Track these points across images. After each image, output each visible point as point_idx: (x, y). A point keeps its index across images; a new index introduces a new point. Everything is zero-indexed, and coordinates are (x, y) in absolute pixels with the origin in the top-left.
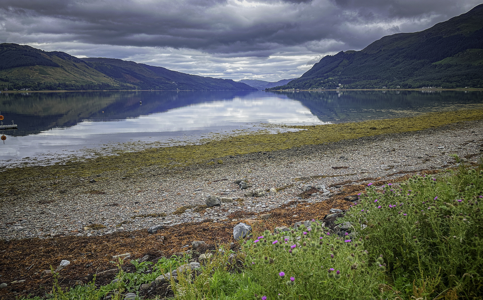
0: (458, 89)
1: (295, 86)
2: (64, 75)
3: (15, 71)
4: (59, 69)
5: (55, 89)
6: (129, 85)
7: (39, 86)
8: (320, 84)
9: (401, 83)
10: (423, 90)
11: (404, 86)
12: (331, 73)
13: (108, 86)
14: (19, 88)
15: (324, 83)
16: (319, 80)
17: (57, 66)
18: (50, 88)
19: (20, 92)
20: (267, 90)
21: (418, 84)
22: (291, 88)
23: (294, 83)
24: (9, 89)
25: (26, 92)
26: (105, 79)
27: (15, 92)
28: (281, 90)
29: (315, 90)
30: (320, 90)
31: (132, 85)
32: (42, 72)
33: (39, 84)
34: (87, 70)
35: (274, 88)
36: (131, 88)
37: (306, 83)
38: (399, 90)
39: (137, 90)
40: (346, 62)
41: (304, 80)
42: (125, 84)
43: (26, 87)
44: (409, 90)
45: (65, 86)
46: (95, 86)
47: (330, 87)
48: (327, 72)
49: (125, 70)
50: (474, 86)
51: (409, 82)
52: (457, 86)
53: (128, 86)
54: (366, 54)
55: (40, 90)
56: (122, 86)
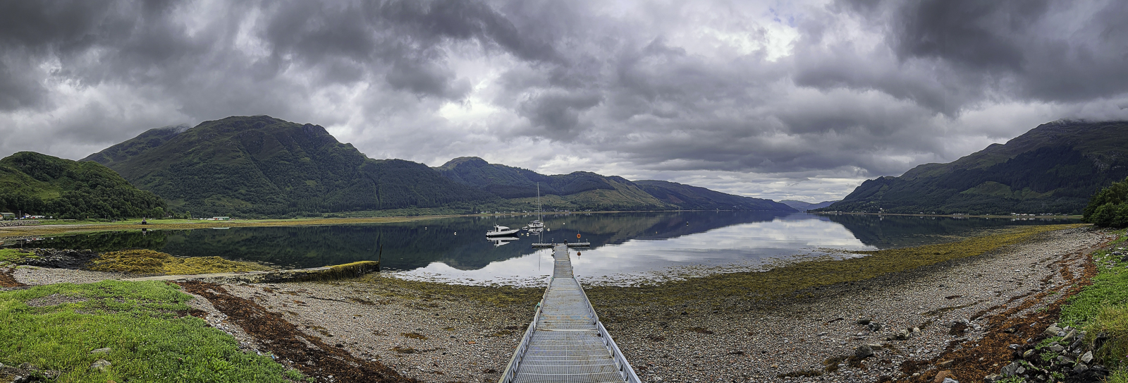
0: (981, 216)
1: (838, 209)
2: (618, 197)
3: (582, 194)
4: (614, 192)
5: (611, 210)
6: (672, 205)
7: (598, 208)
8: (863, 207)
9: (936, 210)
10: (954, 216)
11: (939, 212)
12: (872, 197)
13: (655, 206)
14: (583, 210)
15: (866, 207)
16: (862, 204)
17: (613, 189)
18: (606, 209)
19: (584, 212)
20: (809, 211)
21: (949, 210)
22: (834, 210)
23: (836, 205)
24: (576, 211)
25: (588, 212)
26: (653, 200)
27: (580, 212)
28: (823, 213)
29: (858, 213)
30: (862, 213)
31: (675, 206)
32: (601, 195)
33: (599, 205)
34: (637, 192)
35: (816, 210)
36: (674, 208)
37: (848, 206)
38: (934, 216)
39: (679, 211)
40: (886, 187)
41: (846, 203)
42: (669, 205)
43: (589, 208)
44: (943, 216)
45: (619, 207)
46: (643, 207)
47: (872, 211)
48: (868, 196)
49: (670, 191)
50: (993, 213)
51: (942, 208)
52: (981, 214)
53: (672, 207)
54: (904, 181)
55: (599, 210)
56: (667, 206)
